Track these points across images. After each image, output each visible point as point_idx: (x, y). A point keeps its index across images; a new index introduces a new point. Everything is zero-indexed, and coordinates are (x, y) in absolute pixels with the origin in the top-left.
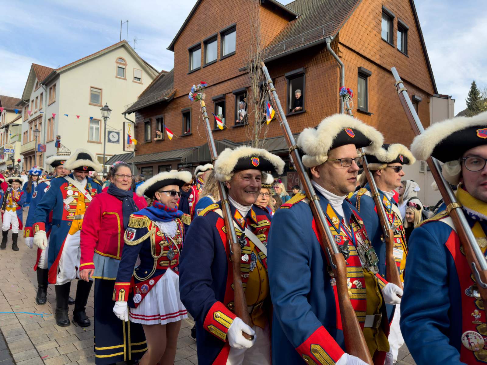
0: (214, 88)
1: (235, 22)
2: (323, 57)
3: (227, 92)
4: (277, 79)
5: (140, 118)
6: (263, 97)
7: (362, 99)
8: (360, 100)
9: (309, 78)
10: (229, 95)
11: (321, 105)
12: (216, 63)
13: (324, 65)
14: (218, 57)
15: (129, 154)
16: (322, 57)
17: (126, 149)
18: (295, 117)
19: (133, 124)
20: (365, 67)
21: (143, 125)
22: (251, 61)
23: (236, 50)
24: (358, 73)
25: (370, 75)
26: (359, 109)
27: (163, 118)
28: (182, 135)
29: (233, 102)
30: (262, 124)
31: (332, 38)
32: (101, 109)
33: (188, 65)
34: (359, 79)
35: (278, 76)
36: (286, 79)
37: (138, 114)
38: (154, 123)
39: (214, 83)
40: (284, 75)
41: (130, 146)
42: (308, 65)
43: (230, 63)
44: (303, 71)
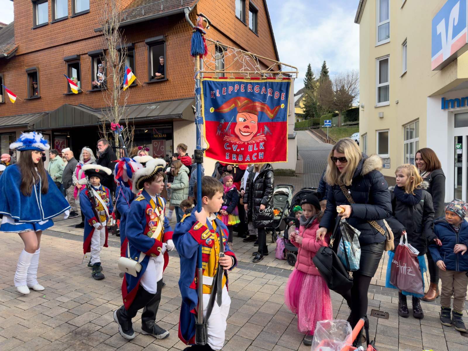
0: (65, 47)
3: (82, 54)
4: (136, 44)
6: (121, 61)
9: (170, 46)
10: (84, 56)
11: (183, 75)
12: (67, 20)
14: (69, 14)
16: (181, 27)
18: (157, 85)
20: (222, 42)
22: (107, 22)
23: (90, 8)
24: (215, 47)
25: (226, 50)
27: (2, 77)
28: (27, 98)
29: (90, 64)
30: (120, 90)
31: (190, 9)
33: (32, 19)
34: (217, 52)
35: (137, 41)
36: (146, 45)
39: (65, 43)
40: (144, 41)
42: (168, 34)
43: (84, 22)
44: (163, 39)
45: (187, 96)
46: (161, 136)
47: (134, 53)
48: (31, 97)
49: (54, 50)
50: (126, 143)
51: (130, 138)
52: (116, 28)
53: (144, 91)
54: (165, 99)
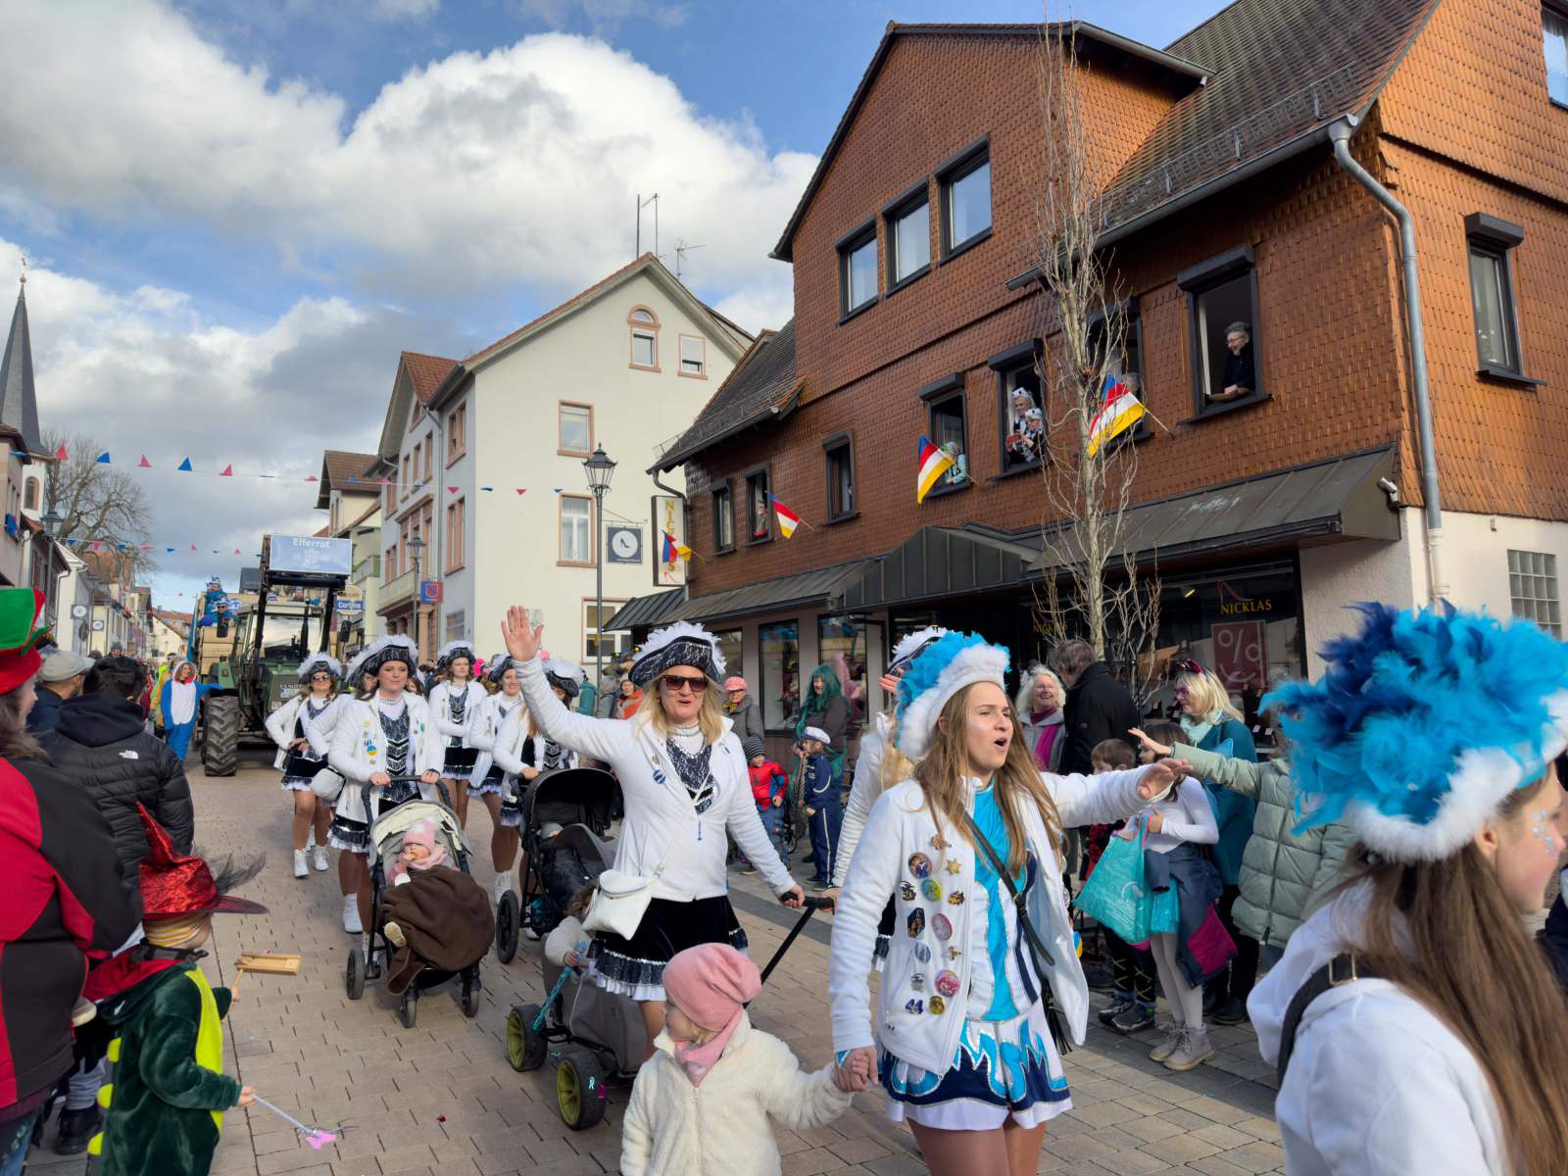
0: (922, 357)
1: (986, 131)
2: (1320, 198)
3: (970, 366)
4: (1146, 298)
5: (701, 481)
6: (1107, 359)
7: (1493, 333)
8: (1484, 337)
9: (1274, 275)
10: (976, 372)
11: (1331, 370)
12: (928, 277)
13: (1328, 225)
14: (933, 257)
15: (672, 592)
16: (1315, 199)
17: (662, 579)
18: (1228, 423)
19: (681, 500)
20: (1494, 212)
21: (710, 501)
22: (1055, 238)
23: (994, 221)
24: (1468, 236)
25: (1518, 241)
26: (1485, 369)
27: (767, 471)
28: (825, 521)
29: (993, 395)
30: (1106, 458)
31: (1354, 121)
32: (585, 464)
33: (838, 297)
34: (1474, 258)
35: (1150, 286)
36: (1181, 292)
37: (692, 468)
38: (741, 489)
39: (924, 343)
40: (1175, 280)
41: (673, 569)
42: (1262, 235)
43: (976, 268)
44: (1243, 258)
45: (1354, 447)
46: (1249, 607)
47: (1139, 327)
48: (836, 516)
49: (894, 371)
50: (1130, 644)
51: (1144, 627)
52: (1086, 253)
53: (1178, 451)
54: (1261, 470)
